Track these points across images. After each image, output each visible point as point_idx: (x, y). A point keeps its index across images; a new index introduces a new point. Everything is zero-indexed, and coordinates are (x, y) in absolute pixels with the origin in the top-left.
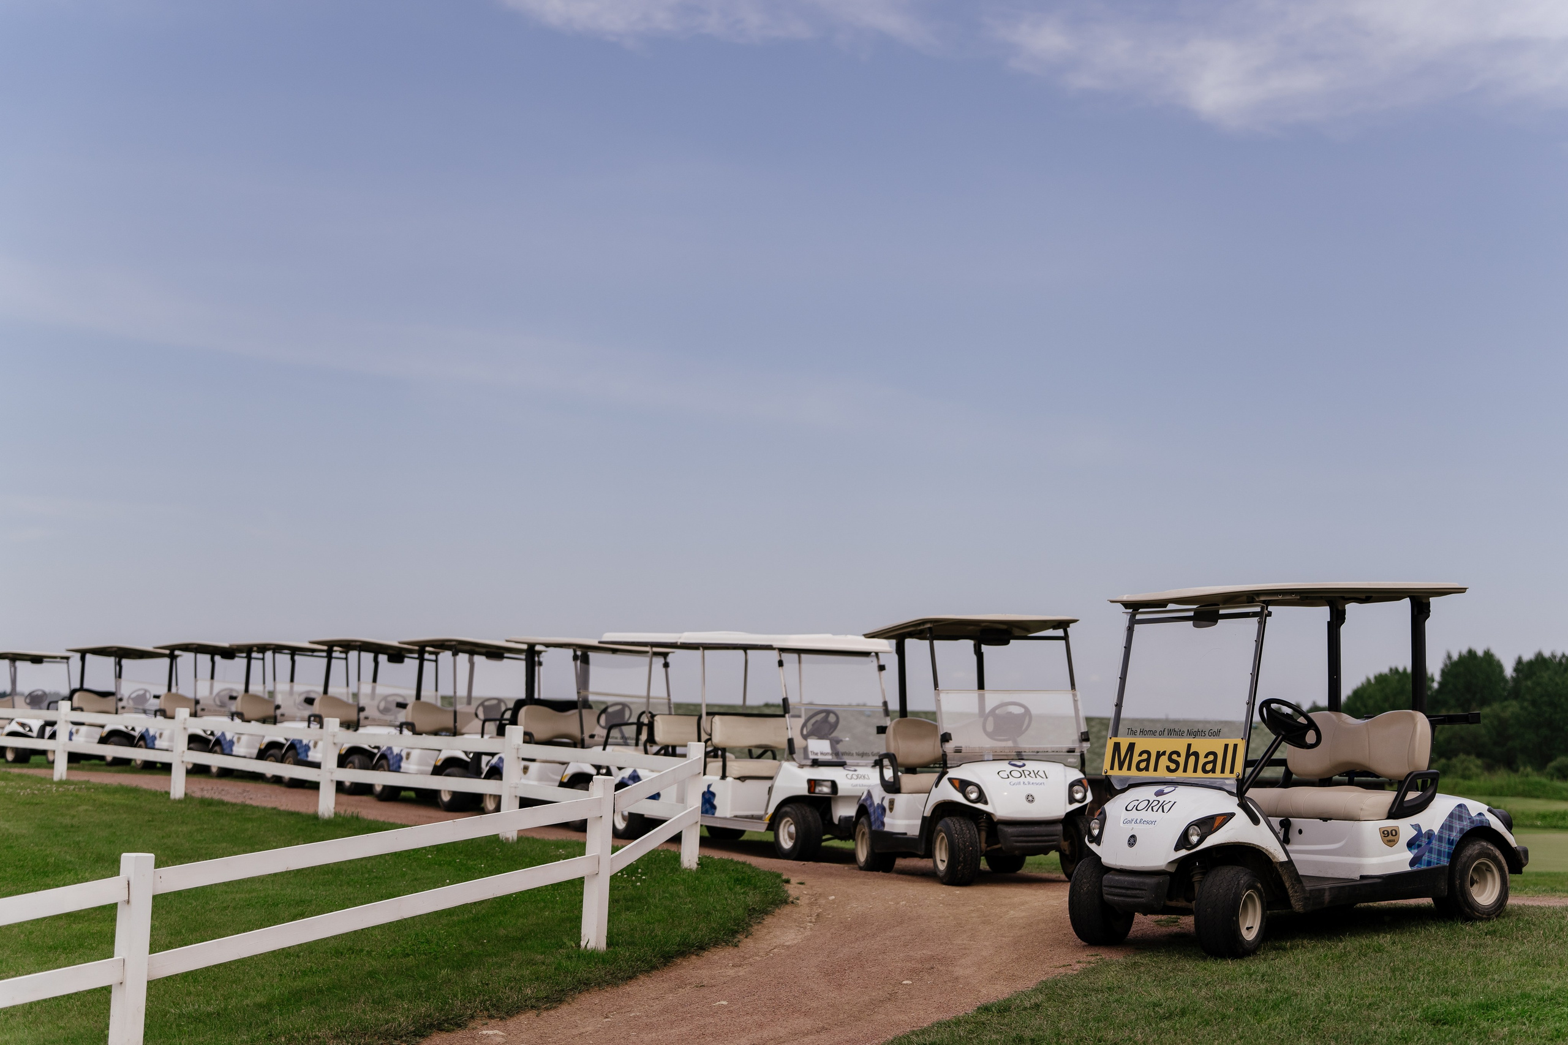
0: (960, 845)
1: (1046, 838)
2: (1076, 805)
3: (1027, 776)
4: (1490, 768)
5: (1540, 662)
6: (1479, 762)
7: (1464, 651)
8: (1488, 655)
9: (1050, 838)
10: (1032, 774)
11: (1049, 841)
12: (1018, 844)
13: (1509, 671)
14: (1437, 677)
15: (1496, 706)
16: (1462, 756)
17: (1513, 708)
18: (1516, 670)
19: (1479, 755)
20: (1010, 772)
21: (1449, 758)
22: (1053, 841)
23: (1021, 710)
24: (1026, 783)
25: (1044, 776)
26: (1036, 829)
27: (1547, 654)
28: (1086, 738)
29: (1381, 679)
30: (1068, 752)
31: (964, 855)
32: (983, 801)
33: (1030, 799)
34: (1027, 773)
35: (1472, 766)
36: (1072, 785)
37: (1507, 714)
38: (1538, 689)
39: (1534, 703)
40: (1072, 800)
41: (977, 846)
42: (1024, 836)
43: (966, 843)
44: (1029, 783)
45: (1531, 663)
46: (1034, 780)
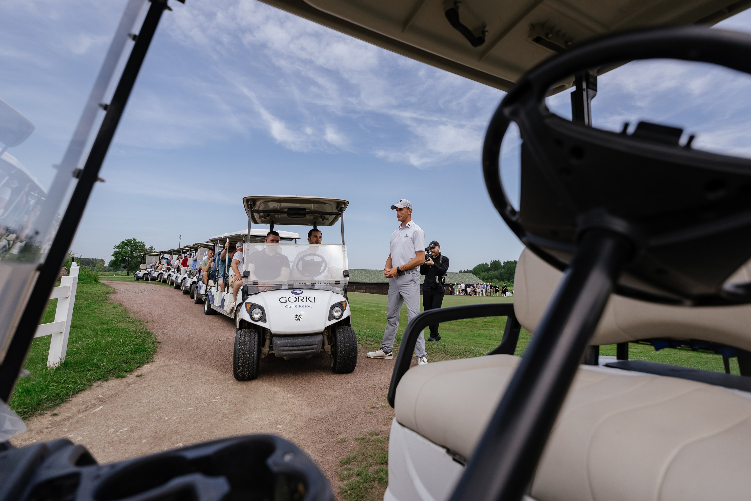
0: (240, 353)
1: (306, 347)
2: (334, 321)
3: (300, 301)
4: (499, 281)
5: (508, 262)
6: (498, 280)
7: (494, 260)
8: (499, 261)
9: (310, 347)
10: (305, 300)
11: (309, 350)
12: (285, 352)
13: (502, 264)
14: (490, 265)
15: (500, 270)
16: (494, 279)
17: (503, 271)
18: (503, 264)
19: (497, 279)
20: (289, 299)
21: (492, 280)
22: (312, 349)
23: (320, 259)
24: (298, 306)
25: (313, 301)
26: (300, 340)
27: (509, 261)
28: (346, 274)
29: (479, 265)
30: (336, 284)
31: (243, 361)
32: (263, 320)
33: (298, 317)
34: (301, 298)
35: (496, 281)
36: (333, 307)
37: (502, 271)
38: (508, 267)
39: (507, 270)
40: (331, 317)
41: (254, 354)
42: (290, 346)
43: (245, 352)
44: (300, 306)
45: (506, 262)
46: (305, 304)
